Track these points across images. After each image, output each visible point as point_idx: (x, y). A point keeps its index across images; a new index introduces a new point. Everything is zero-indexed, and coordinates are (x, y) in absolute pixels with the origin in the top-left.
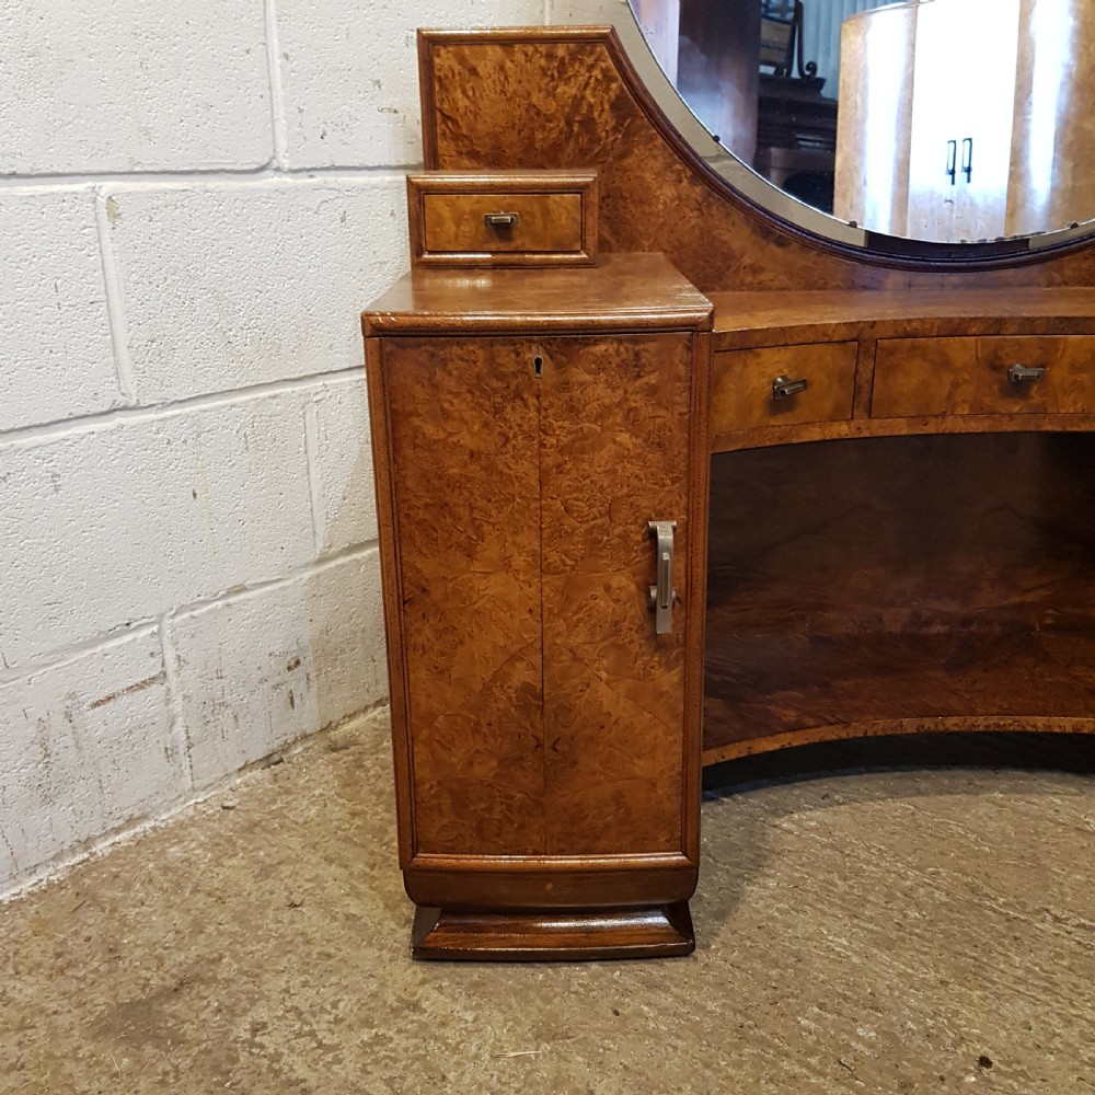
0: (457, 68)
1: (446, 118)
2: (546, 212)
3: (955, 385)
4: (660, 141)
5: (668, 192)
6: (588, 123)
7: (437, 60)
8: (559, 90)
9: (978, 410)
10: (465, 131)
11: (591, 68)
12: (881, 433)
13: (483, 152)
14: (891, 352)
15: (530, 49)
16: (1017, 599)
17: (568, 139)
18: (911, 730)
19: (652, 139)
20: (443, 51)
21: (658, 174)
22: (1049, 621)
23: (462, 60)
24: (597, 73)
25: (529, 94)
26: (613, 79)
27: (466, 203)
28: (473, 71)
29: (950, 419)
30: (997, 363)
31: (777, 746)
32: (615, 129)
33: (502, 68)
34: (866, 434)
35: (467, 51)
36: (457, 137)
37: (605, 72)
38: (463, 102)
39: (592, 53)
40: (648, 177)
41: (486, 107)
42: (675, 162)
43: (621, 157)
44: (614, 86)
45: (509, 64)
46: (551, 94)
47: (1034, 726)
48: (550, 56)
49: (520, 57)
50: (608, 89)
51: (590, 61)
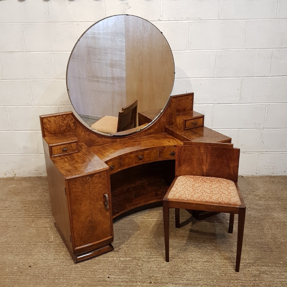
0: (47, 121)
1: (46, 129)
2: (71, 146)
3: (132, 160)
4: (81, 127)
5: (83, 134)
6: (70, 126)
7: (43, 121)
8: (64, 122)
9: (136, 163)
10: (49, 130)
11: (69, 118)
12: (124, 169)
13: (53, 133)
14: (124, 158)
15: (59, 117)
16: (142, 182)
17: (66, 129)
18: (133, 208)
19: (80, 127)
20: (45, 119)
21: (81, 131)
22: (147, 184)
23: (48, 120)
24: (70, 119)
25: (59, 123)
26: (73, 119)
28: (50, 121)
29: (132, 165)
30: (137, 156)
31: (116, 216)
32: (74, 126)
33: (55, 120)
34: (122, 169)
35: (48, 118)
36: (48, 131)
37: (71, 118)
38: (48, 126)
39: (69, 116)
40: (80, 132)
41: (52, 126)
42: (83, 129)
43: (76, 130)
44: (73, 120)
45: (56, 119)
46: (63, 123)
48: (62, 117)
49: (58, 118)
50: (72, 121)
51: (69, 117)
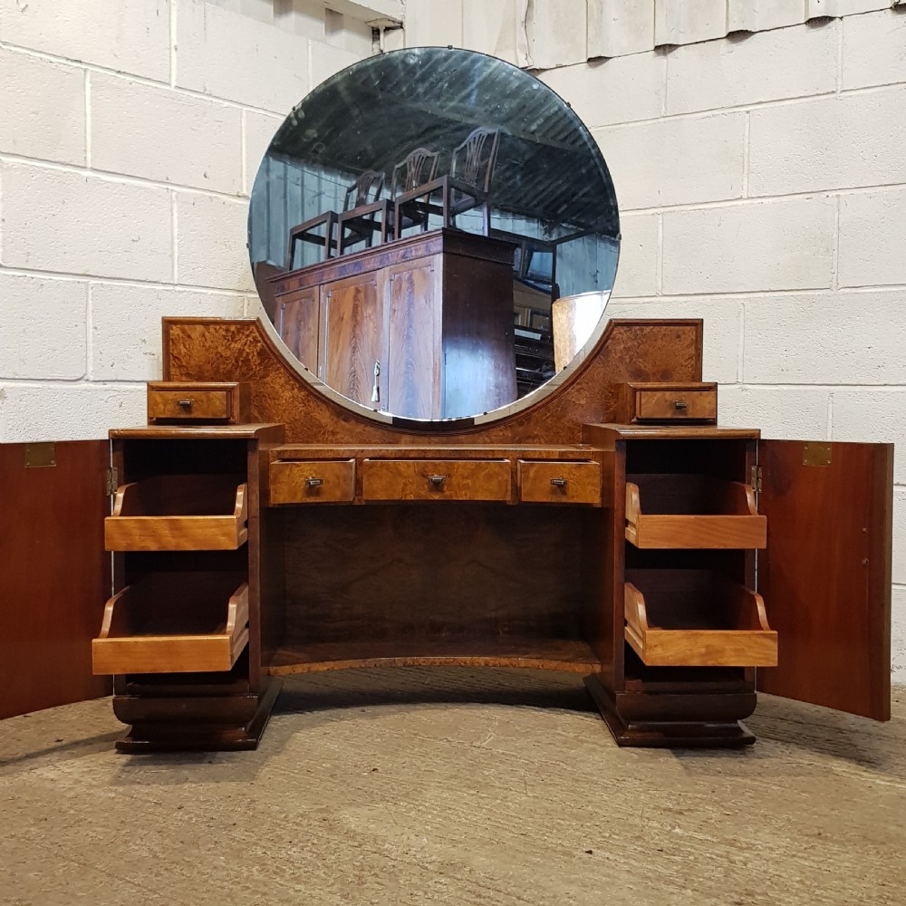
0: (181, 335)
1: (175, 357)
2: (209, 400)
4: (282, 370)
5: (288, 394)
6: (246, 361)
7: (171, 331)
8: (232, 346)
10: (184, 364)
11: (248, 336)
13: (193, 373)
14: (371, 467)
15: (218, 327)
17: (236, 368)
19: (278, 369)
20: (174, 327)
21: (282, 386)
23: (184, 331)
24: (250, 338)
25: (217, 347)
26: (259, 342)
27: (170, 395)
28: (189, 336)
30: (425, 474)
32: (260, 364)
33: (204, 336)
35: (186, 327)
36: (180, 366)
37: (254, 338)
38: (183, 350)
39: (248, 329)
40: (277, 387)
41: (195, 352)
42: (290, 380)
43: (264, 377)
44: (259, 344)
45: (207, 334)
46: (228, 347)
47: (465, 663)
48: (227, 331)
49: (212, 330)
50: (256, 346)
51: (247, 333)
